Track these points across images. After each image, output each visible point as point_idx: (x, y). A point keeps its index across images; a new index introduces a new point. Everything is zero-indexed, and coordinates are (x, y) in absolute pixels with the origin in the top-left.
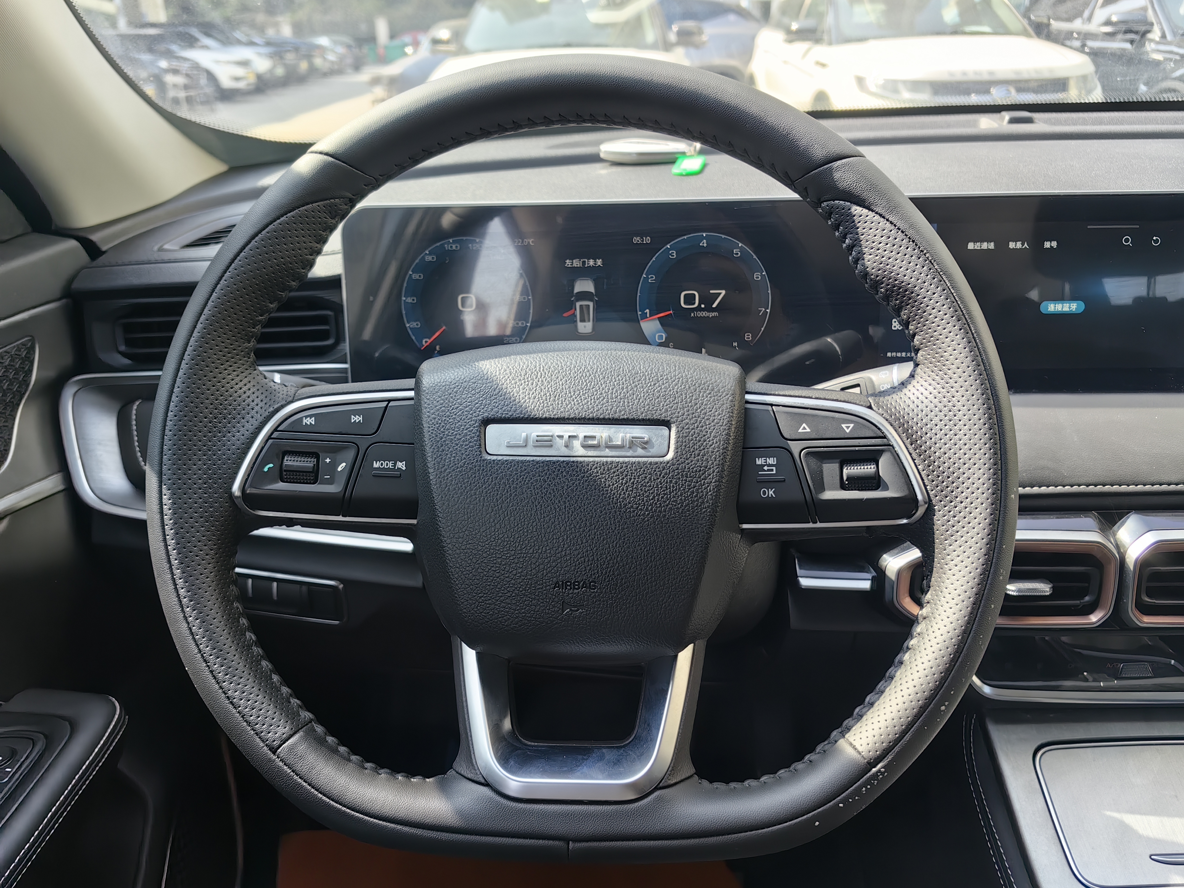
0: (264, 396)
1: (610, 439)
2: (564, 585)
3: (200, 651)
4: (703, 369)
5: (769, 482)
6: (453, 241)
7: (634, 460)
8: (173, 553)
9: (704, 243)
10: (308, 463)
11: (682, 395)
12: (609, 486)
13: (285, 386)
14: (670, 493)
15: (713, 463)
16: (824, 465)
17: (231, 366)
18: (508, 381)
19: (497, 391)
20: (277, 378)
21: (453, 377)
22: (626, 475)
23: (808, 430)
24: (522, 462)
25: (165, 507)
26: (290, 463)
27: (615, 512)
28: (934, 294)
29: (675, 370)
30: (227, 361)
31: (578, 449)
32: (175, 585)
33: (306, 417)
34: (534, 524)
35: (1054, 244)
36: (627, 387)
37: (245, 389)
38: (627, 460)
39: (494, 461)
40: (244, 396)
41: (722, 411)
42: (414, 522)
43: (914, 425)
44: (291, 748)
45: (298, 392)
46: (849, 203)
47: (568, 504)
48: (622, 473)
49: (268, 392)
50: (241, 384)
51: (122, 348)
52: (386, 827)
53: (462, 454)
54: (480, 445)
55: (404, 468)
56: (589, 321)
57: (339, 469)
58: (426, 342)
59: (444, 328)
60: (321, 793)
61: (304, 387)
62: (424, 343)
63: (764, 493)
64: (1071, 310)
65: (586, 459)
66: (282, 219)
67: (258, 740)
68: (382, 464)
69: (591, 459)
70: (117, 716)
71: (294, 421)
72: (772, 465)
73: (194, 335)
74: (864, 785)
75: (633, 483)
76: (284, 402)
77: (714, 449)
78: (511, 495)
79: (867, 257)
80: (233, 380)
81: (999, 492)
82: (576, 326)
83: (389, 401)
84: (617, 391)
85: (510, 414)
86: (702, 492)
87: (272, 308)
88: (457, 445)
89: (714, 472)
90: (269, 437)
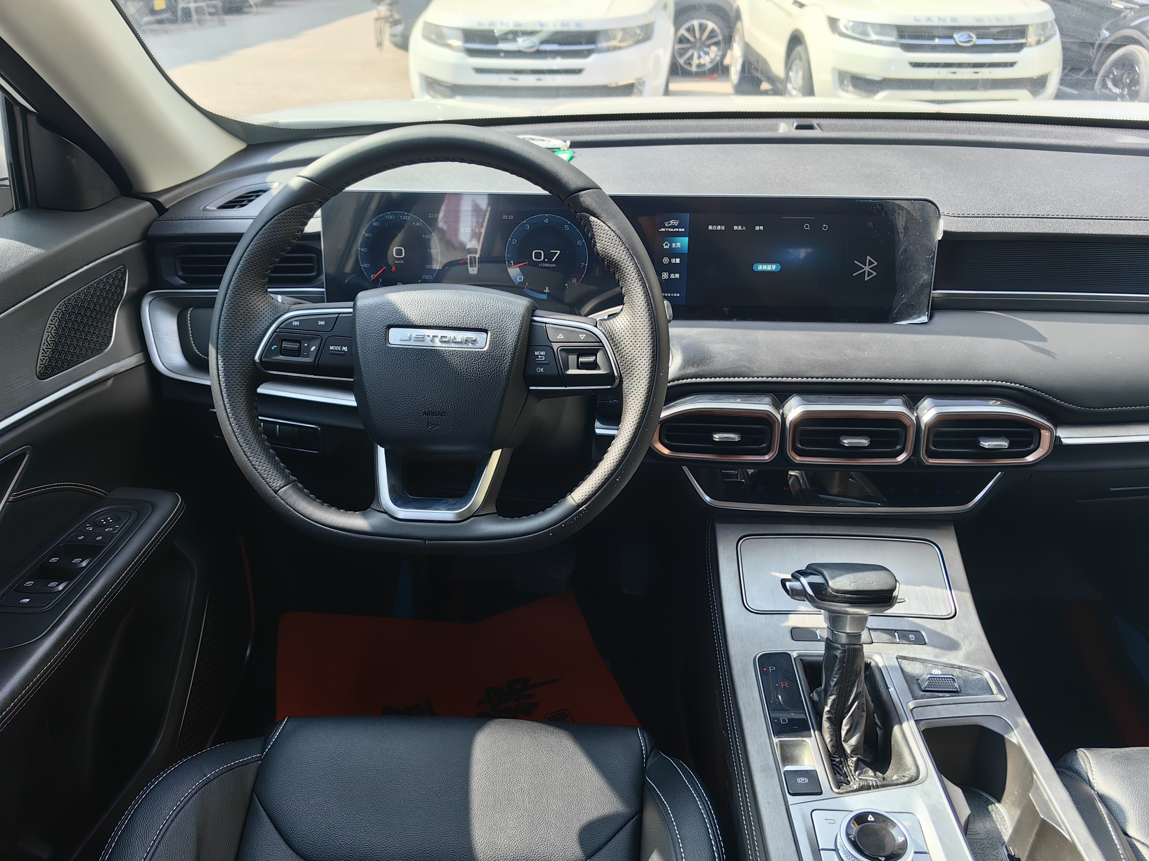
0: (272, 309)
1: (455, 338)
2: (428, 413)
3: (238, 441)
4: (508, 302)
5: (541, 365)
6: (390, 213)
7: (467, 349)
8: (224, 390)
9: (546, 221)
10: (296, 346)
11: (495, 316)
12: (453, 363)
13: (284, 304)
14: (485, 367)
15: (508, 353)
16: (569, 356)
17: (254, 292)
18: (402, 305)
19: (396, 310)
20: (279, 298)
21: (373, 302)
22: (462, 358)
23: (562, 337)
24: (407, 349)
25: (220, 366)
26: (286, 346)
27: (456, 376)
28: (628, 266)
29: (493, 303)
30: (252, 290)
31: (437, 343)
32: (225, 407)
33: (295, 321)
34: (413, 381)
35: (762, 228)
36: (466, 311)
37: (262, 305)
38: (463, 349)
39: (393, 347)
40: (261, 309)
41: (516, 325)
42: (352, 380)
43: (617, 336)
44: (285, 491)
45: (291, 307)
46: (588, 215)
47: (431, 371)
48: (460, 356)
49: (274, 307)
50: (259, 303)
51: (180, 273)
52: (333, 531)
53: (376, 343)
54: (386, 339)
55: (346, 350)
56: (476, 267)
57: (312, 350)
58: (373, 276)
59: (385, 268)
60: (300, 513)
61: (294, 304)
62: (372, 277)
63: (538, 370)
64: (773, 270)
65: (441, 348)
66: (282, 213)
67: (268, 487)
68: (335, 348)
69: (444, 348)
70: (180, 503)
71: (287, 324)
72: (543, 355)
73: (235, 275)
74: (575, 516)
75: (465, 362)
76: (283, 313)
77: (510, 345)
78: (401, 366)
79: (598, 245)
80: (255, 300)
81: (654, 372)
82: (468, 270)
83: (339, 314)
84: (460, 312)
85: (402, 323)
86: (502, 367)
87: (277, 261)
88: (374, 338)
89: (509, 357)
90: (275, 331)
